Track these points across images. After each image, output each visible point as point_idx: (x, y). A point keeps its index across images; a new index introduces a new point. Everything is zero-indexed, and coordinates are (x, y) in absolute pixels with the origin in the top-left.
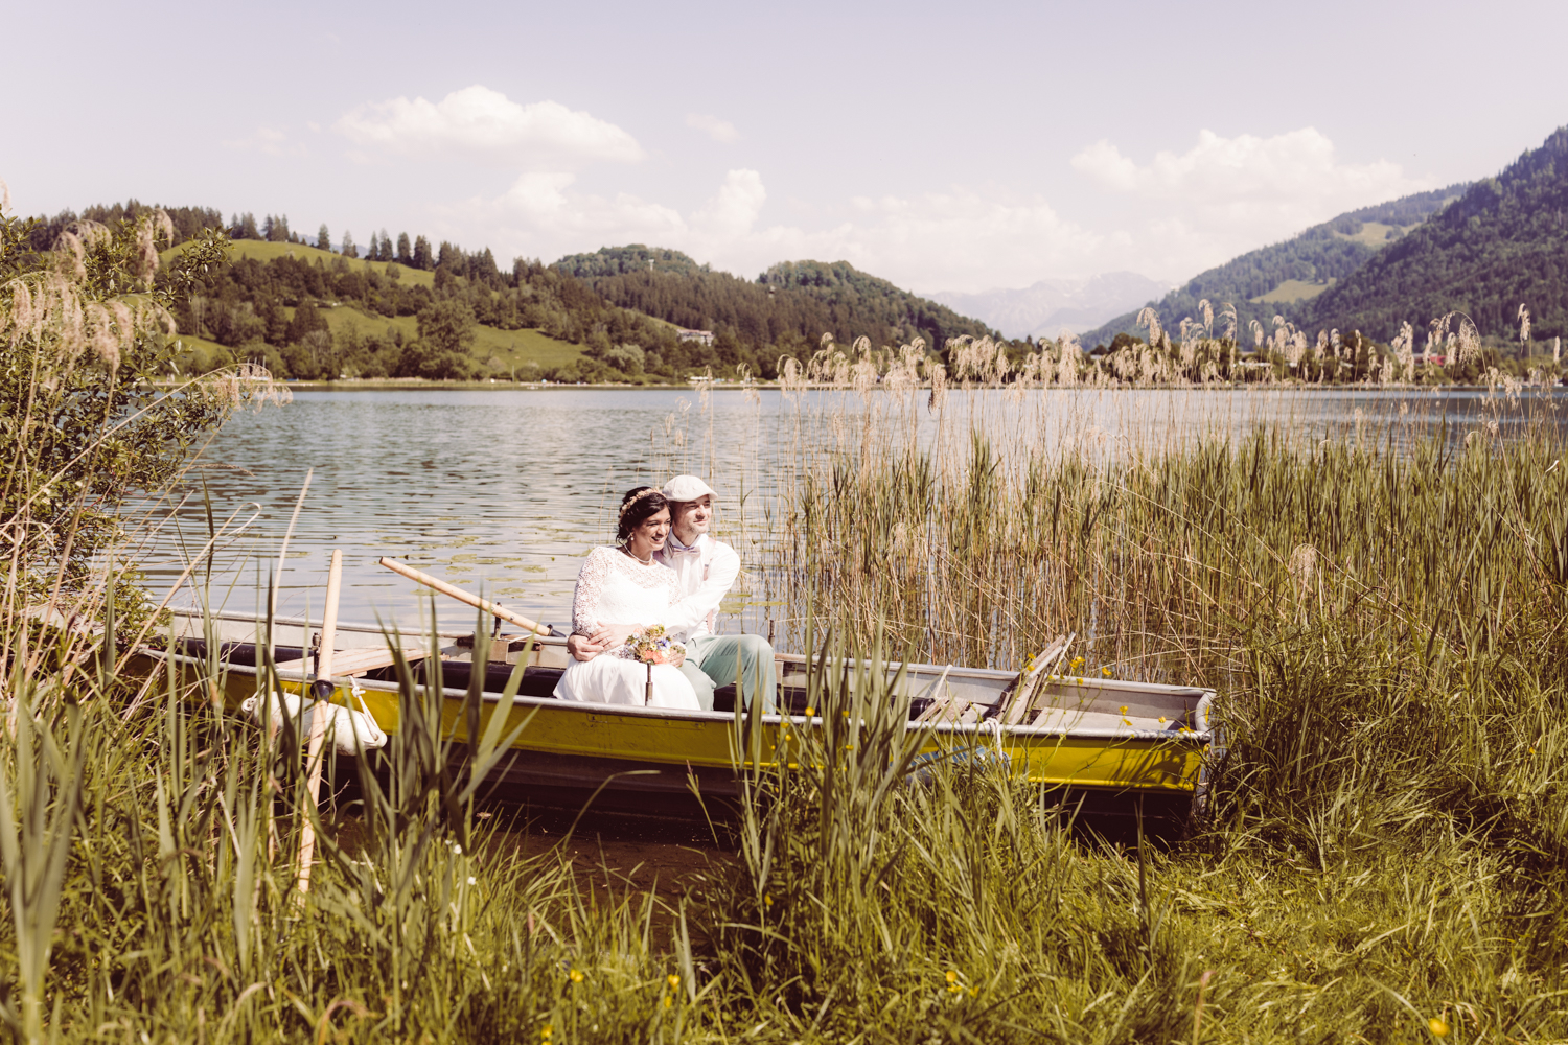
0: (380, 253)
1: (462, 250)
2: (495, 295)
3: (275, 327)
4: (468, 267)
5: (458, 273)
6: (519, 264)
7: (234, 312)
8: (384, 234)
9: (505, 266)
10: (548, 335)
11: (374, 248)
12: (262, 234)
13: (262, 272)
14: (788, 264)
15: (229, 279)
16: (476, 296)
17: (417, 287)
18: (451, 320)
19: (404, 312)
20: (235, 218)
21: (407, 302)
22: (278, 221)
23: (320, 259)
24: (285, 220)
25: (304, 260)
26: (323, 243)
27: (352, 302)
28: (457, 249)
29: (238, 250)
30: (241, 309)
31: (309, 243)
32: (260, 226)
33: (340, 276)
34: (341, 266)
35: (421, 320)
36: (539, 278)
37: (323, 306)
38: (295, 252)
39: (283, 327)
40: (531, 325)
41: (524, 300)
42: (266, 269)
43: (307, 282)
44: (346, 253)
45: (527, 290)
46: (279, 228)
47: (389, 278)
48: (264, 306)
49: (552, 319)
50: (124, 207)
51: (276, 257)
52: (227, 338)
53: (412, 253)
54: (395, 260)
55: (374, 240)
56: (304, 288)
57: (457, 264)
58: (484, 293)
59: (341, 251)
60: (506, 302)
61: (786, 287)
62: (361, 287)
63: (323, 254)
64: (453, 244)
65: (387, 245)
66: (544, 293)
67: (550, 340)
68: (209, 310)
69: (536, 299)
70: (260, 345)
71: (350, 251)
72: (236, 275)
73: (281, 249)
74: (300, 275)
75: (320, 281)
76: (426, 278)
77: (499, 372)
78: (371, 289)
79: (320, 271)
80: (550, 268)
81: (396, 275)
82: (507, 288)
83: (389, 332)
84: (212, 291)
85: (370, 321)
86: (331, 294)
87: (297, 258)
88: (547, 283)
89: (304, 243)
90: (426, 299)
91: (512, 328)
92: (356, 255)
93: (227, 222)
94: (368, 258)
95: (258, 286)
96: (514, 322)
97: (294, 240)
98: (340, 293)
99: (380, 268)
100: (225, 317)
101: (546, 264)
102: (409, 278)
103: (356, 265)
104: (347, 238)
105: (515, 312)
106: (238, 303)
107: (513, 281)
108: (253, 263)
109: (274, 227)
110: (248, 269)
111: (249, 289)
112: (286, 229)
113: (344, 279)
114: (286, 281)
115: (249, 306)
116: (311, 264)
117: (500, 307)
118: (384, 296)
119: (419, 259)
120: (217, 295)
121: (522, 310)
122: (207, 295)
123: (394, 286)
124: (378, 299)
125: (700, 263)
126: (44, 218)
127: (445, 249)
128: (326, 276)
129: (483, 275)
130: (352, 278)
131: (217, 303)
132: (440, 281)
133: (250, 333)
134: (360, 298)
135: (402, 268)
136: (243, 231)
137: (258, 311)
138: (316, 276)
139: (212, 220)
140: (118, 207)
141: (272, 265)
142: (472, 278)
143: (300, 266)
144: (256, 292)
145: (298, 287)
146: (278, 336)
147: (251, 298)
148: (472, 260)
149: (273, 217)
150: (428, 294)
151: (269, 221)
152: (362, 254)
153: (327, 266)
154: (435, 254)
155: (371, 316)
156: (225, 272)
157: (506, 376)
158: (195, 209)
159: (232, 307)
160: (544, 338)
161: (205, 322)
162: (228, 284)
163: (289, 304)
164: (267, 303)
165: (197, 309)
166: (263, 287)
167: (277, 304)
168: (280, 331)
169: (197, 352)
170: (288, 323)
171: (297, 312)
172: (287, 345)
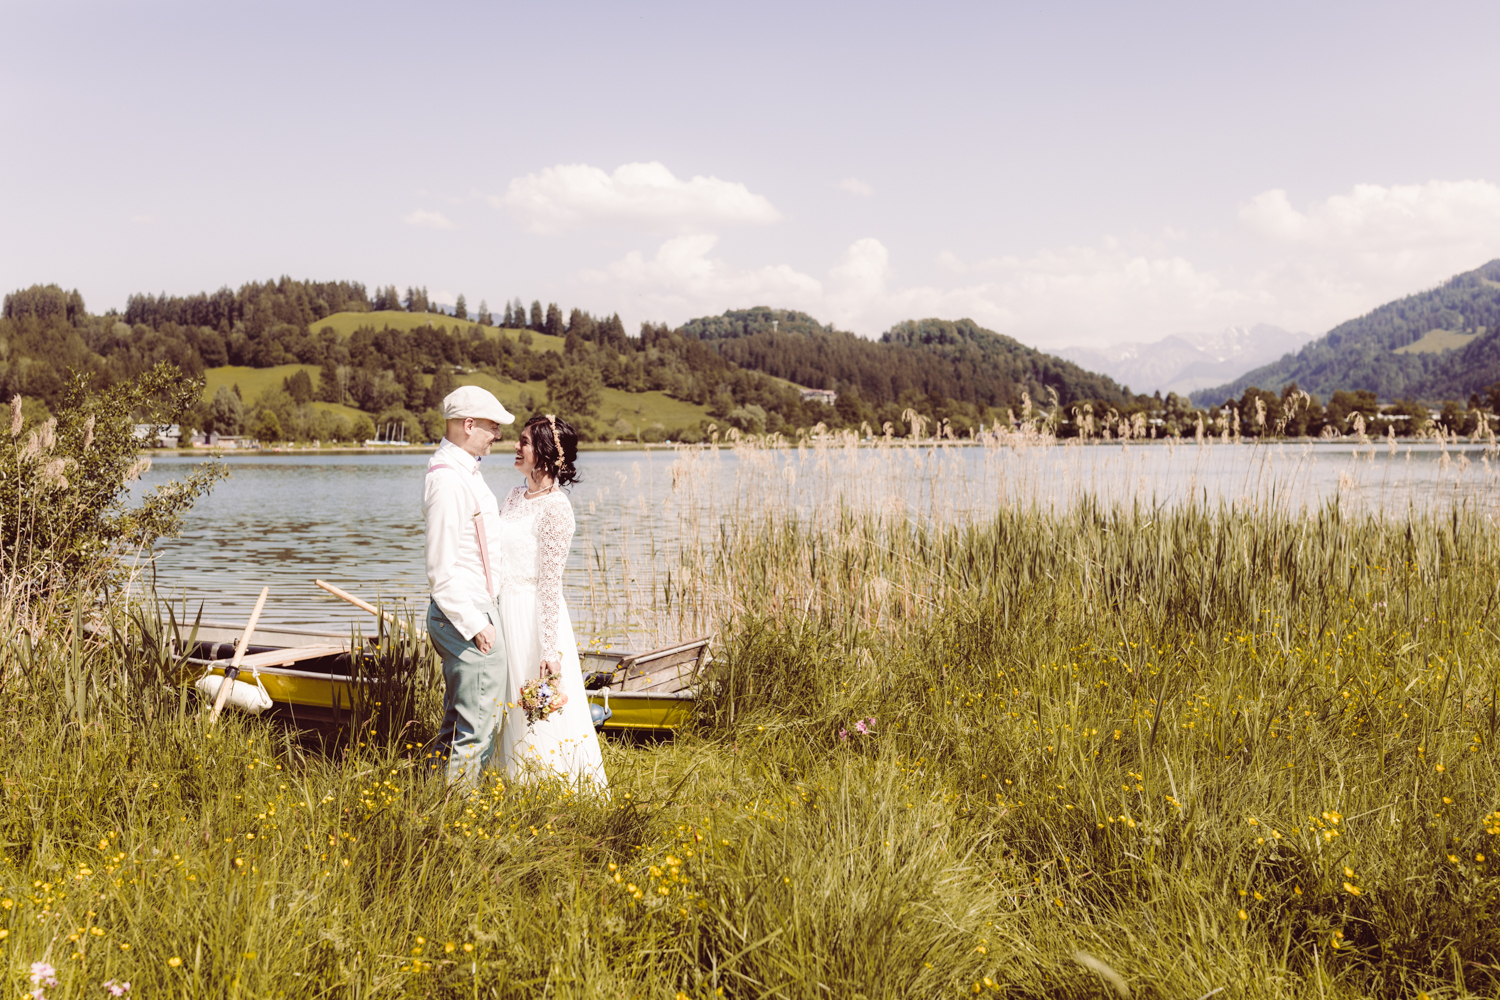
0: (514, 321)
1: (591, 316)
2: (623, 359)
3: (414, 394)
4: (597, 332)
5: (587, 338)
6: (646, 328)
7: (377, 381)
8: (517, 302)
9: (632, 330)
10: (673, 397)
11: (508, 317)
12: (404, 305)
13: (403, 342)
14: (911, 322)
15: (372, 349)
16: (605, 360)
17: (548, 352)
18: (579, 385)
19: (536, 377)
20: (379, 291)
21: (539, 367)
22: (418, 292)
23: (457, 328)
24: (425, 292)
25: (442, 329)
26: (461, 312)
27: (487, 369)
28: (587, 315)
29: (380, 321)
30: (382, 377)
31: (447, 312)
32: (402, 297)
33: (475, 343)
34: (476, 334)
35: (550, 385)
36: (665, 341)
37: (459, 373)
38: (434, 322)
39: (422, 394)
40: (657, 387)
41: (651, 363)
42: (407, 338)
43: (444, 350)
44: (482, 322)
45: (653, 353)
46: (419, 300)
47: (522, 345)
48: (404, 374)
49: (677, 382)
50: (277, 283)
51: (416, 327)
52: (370, 405)
53: (544, 320)
54: (528, 327)
55: (508, 308)
56: (442, 356)
57: (586, 330)
58: (612, 357)
59: (477, 320)
60: (633, 365)
61: (909, 345)
62: (495, 354)
63: (460, 323)
64: (583, 310)
65: (520, 313)
66: (670, 356)
67: (676, 401)
68: (353, 378)
69: (662, 362)
70: (399, 411)
71: (485, 319)
72: (379, 345)
73: (421, 319)
74: (437, 344)
75: (457, 349)
76: (557, 344)
77: (625, 433)
78: (505, 356)
79: (457, 340)
80: (676, 331)
81: (528, 341)
82: (634, 352)
83: (521, 397)
84: (356, 361)
85: (503, 385)
86: (467, 361)
87: (435, 327)
88: (673, 347)
89: (442, 313)
90: (557, 363)
91: (639, 391)
92: (491, 323)
93: (371, 295)
94: (502, 326)
95: (399, 355)
96: (641, 385)
97: (433, 310)
98: (475, 360)
99: (513, 335)
100: (368, 385)
101: (672, 327)
102: (541, 343)
103: (491, 333)
104: (483, 307)
105: (642, 375)
106: (380, 372)
107: (640, 345)
108: (394, 333)
109: (415, 298)
110: (389, 339)
111: (391, 358)
112: (425, 300)
113: (480, 346)
114: (425, 350)
115: (390, 374)
116: (449, 333)
117: (627, 370)
118: (517, 362)
119: (551, 326)
120: (361, 364)
121: (648, 373)
122: (352, 364)
123: (526, 352)
124: (512, 365)
125: (823, 322)
126: (204, 295)
127: (575, 315)
128: (463, 344)
129: (611, 339)
130: (487, 345)
131: (361, 372)
132: (570, 347)
133: (391, 400)
134: (494, 364)
135: (535, 335)
136: (386, 303)
137: (398, 379)
138: (453, 344)
139: (356, 293)
140: (271, 283)
141: (413, 335)
142: (601, 342)
143: (438, 335)
144: (397, 361)
145: (437, 355)
146: (417, 402)
147: (393, 366)
148: (601, 325)
149: (414, 289)
150: (559, 359)
151: (411, 292)
152: (497, 322)
153: (464, 335)
154: (566, 320)
155: (505, 382)
156: (369, 342)
157: (632, 438)
158: (342, 283)
159: (375, 375)
160: (669, 400)
161: (349, 390)
162: (371, 353)
163: (428, 371)
164: (408, 371)
165: (343, 378)
166: (404, 355)
167: (417, 372)
168: (419, 397)
169: (341, 419)
170: (427, 390)
171: (435, 379)
172: (425, 411)
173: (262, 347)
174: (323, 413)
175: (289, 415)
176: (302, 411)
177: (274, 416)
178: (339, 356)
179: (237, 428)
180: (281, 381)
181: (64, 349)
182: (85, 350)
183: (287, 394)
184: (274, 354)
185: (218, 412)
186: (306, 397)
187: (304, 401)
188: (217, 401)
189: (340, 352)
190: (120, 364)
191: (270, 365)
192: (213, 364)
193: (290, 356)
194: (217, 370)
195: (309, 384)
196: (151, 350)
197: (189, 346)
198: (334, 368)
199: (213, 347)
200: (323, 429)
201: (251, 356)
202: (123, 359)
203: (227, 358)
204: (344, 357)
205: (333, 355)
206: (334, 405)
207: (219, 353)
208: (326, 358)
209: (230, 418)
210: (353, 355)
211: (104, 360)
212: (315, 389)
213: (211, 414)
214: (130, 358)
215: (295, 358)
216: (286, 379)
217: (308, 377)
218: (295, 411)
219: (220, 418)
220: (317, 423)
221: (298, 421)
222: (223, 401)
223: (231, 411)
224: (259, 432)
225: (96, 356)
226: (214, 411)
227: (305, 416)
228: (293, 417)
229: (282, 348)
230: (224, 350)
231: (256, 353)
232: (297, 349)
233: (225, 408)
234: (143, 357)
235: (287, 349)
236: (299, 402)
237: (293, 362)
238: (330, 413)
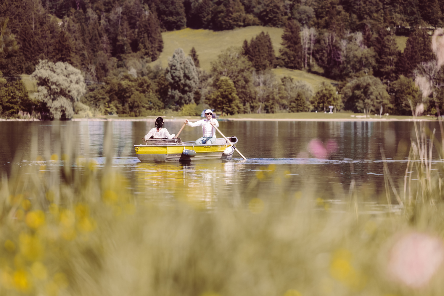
3: (385, 59)
7: (343, 44)
15: (340, 8)
30: (350, 40)
39: (394, 58)
48: (375, 35)
52: (335, 71)
56: (418, 15)
68: (318, 41)
70: (367, 78)
84: (322, 22)
95: (370, 14)
100: (335, 49)
106: (348, 34)
111: (360, 18)
115: (359, 36)
120: (327, 26)
122: (317, 25)
131: (326, 34)
133: (359, 65)
137: (367, 42)
144: (368, 22)
145: (412, 13)
146: (388, 68)
147: (362, 28)
159: (342, 38)
161: (314, 56)
162: (339, 13)
163: (401, 32)
164: (378, 33)
165: (307, 41)
166: (375, 15)
167: (389, 33)
168: (390, 63)
169: (303, 87)
170: (399, 54)
171: (409, 41)
172: (397, 78)
173: (222, 7)
174: (283, 80)
175: (247, 81)
176: (262, 78)
177: (230, 82)
178: (304, 16)
179: (192, 95)
180: (241, 45)
181: (20, 10)
182: (42, 11)
183: (245, 59)
184: (235, 15)
185: (173, 78)
186: (267, 62)
187: (264, 67)
188: (172, 66)
189: (305, 12)
190: (76, 26)
191: (230, 27)
192: (171, 26)
193: (251, 17)
194: (175, 34)
195: (270, 48)
196: (108, 11)
197: (147, 7)
198: (298, 30)
199: (171, 8)
200: (282, 98)
201: (210, 17)
202: (79, 20)
203: (185, 20)
204: (309, 18)
205: (297, 15)
206: (297, 71)
207: (178, 14)
208: (289, 19)
209: (185, 85)
210: (318, 15)
211: (60, 23)
212: (277, 54)
213: (166, 80)
214: (87, 19)
215: (257, 20)
216: (246, 42)
217: (269, 41)
218: (254, 78)
219: (175, 85)
220: (276, 90)
221: (257, 89)
222: (178, 66)
223: (187, 77)
224: (215, 101)
225: (52, 18)
226: (169, 77)
227: (264, 83)
228: (250, 84)
229: (242, 8)
230: (182, 11)
231: (216, 13)
232: (258, 9)
233: (180, 74)
234: (100, 19)
235: (248, 9)
236: (259, 68)
237: (254, 24)
238: (291, 80)
